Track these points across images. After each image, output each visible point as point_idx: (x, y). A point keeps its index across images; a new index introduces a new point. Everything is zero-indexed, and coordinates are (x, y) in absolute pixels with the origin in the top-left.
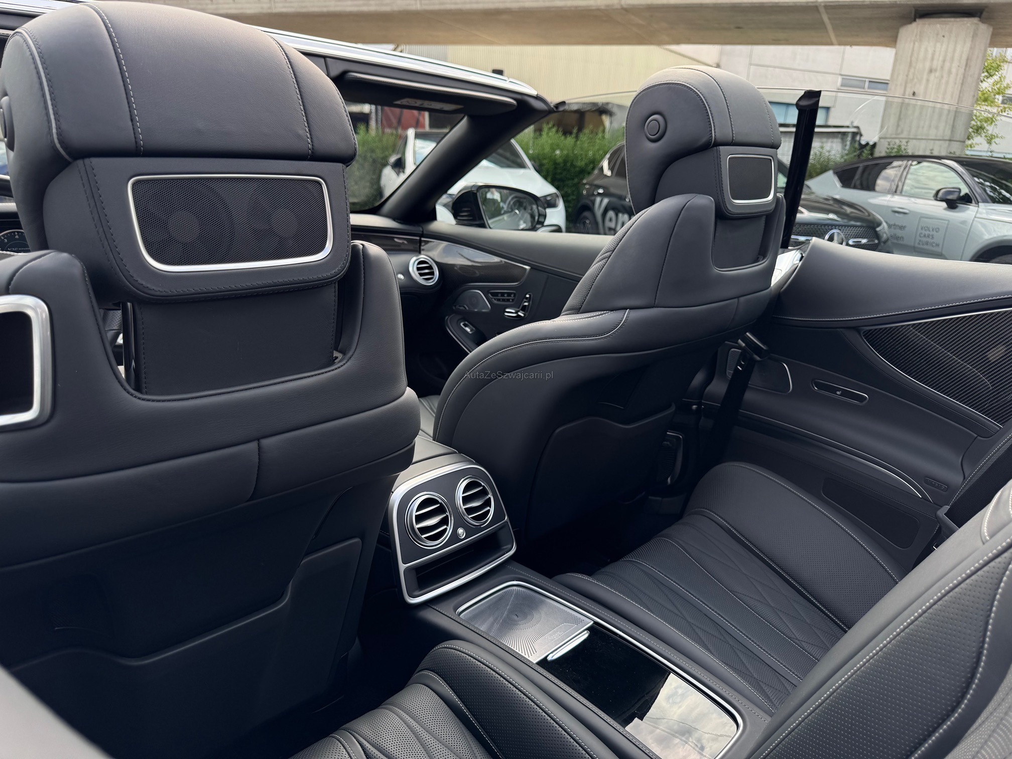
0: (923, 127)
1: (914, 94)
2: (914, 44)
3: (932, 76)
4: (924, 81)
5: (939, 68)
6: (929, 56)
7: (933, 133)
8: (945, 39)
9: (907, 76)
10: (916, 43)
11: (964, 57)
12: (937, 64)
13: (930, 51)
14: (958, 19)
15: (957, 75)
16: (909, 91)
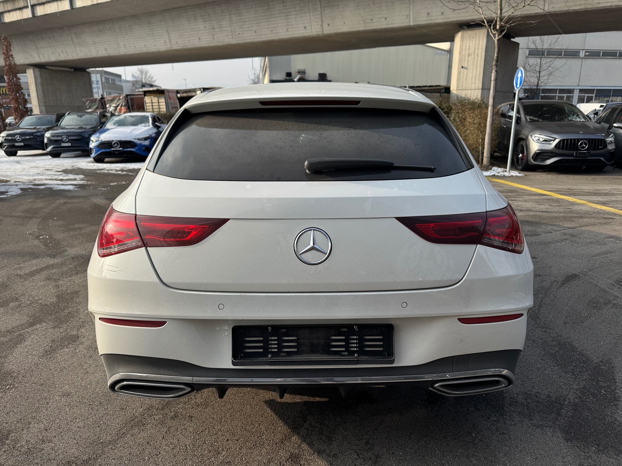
0: (468, 84)
1: (462, 67)
3: (470, 57)
4: (466, 61)
5: (473, 53)
6: (468, 48)
7: (473, 86)
8: (474, 39)
10: (461, 42)
11: (484, 47)
12: (472, 51)
13: (468, 45)
15: (481, 56)
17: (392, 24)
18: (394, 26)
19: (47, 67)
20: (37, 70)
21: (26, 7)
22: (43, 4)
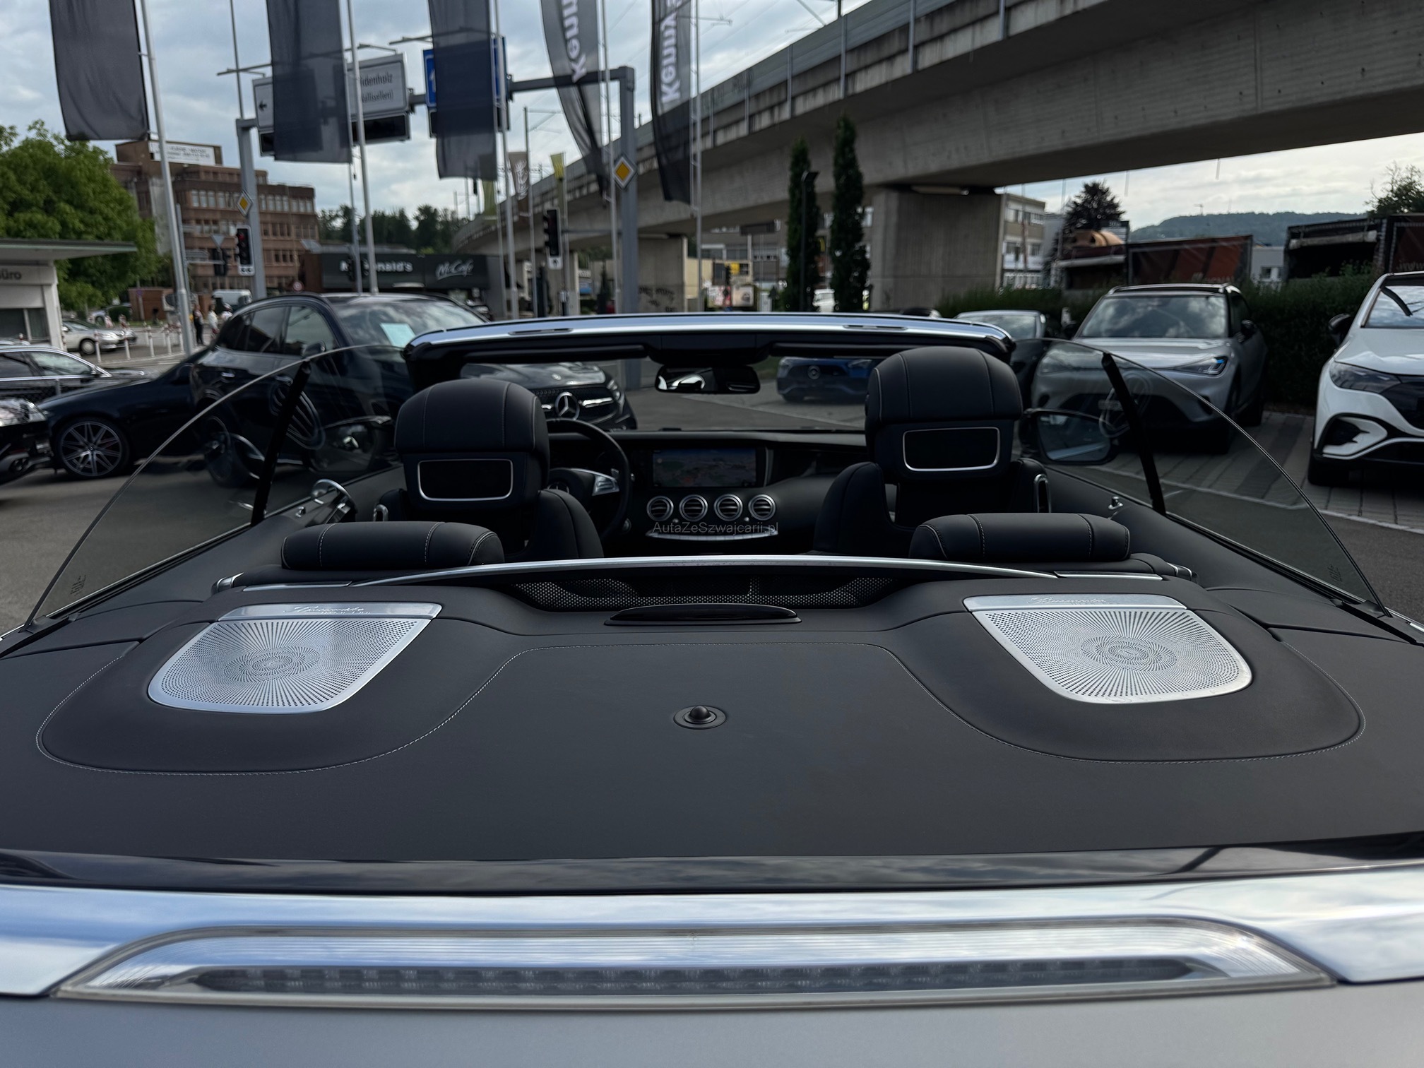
19: (915, 188)
20: (894, 196)
21: (904, 51)
22: (941, 38)
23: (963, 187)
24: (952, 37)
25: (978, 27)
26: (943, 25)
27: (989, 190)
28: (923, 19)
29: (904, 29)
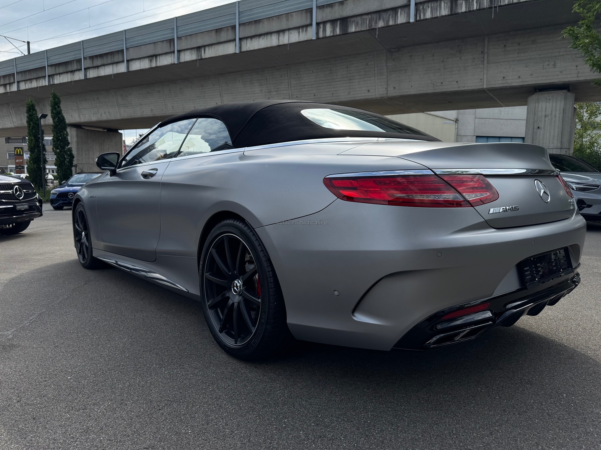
0: (546, 143)
1: (539, 128)
2: (535, 104)
3: (547, 118)
4: (543, 121)
5: (550, 114)
6: (544, 109)
7: (552, 146)
8: (551, 101)
9: (534, 119)
10: (536, 104)
11: (562, 109)
12: (548, 112)
13: (544, 107)
14: (556, 91)
15: (560, 117)
16: (536, 126)
17: (464, 87)
18: (466, 88)
19: (84, 127)
20: (75, 129)
21: (80, 70)
22: (98, 67)
23: (104, 129)
24: (103, 67)
25: (115, 65)
26: (98, 62)
27: (116, 131)
28: (88, 58)
29: (79, 61)
